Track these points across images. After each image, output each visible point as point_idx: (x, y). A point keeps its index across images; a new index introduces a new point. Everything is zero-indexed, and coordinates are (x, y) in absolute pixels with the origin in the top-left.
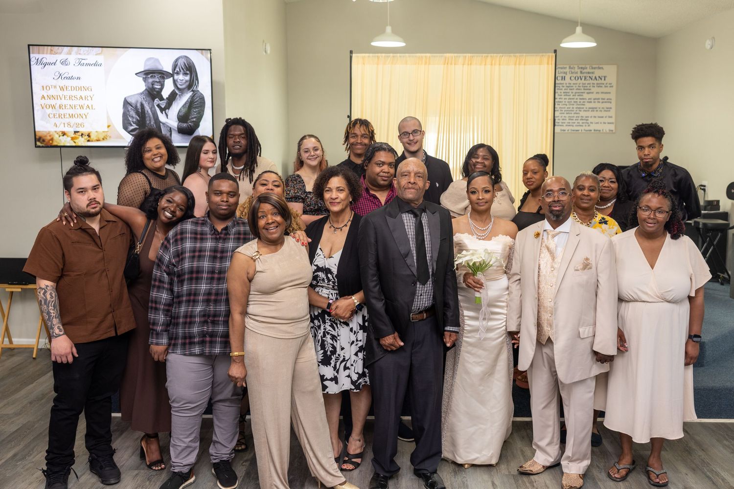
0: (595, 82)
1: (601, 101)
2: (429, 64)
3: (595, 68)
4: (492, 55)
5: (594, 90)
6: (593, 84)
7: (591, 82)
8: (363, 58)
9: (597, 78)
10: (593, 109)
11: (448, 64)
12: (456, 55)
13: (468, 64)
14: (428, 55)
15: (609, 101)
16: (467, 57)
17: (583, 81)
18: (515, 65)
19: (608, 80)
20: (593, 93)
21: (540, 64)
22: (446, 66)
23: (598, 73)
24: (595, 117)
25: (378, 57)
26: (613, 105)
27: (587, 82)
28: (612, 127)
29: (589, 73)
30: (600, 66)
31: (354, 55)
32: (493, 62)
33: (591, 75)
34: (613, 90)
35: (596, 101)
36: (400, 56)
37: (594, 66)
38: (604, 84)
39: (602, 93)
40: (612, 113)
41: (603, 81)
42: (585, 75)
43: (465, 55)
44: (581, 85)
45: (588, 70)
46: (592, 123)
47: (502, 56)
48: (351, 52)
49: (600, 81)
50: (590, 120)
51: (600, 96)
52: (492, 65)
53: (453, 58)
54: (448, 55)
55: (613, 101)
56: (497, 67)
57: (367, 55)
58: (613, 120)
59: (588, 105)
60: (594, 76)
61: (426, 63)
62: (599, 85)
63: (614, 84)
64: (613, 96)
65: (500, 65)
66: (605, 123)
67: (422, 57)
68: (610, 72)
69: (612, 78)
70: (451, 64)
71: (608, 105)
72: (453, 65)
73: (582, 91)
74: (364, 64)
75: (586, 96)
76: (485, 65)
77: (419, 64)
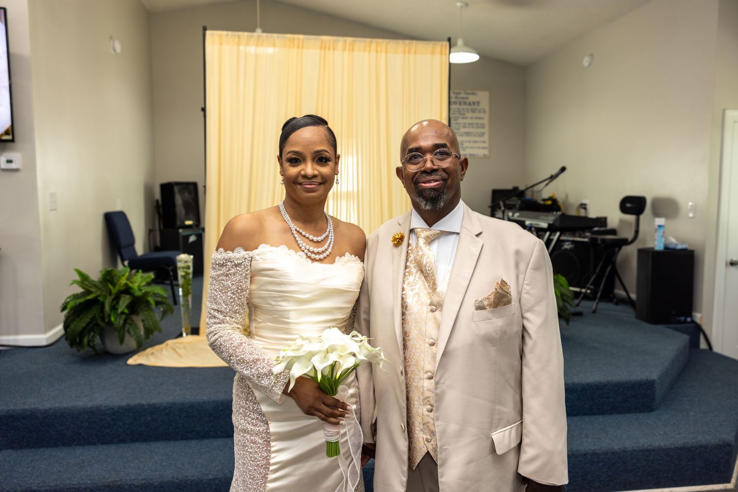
0: (469, 107)
1: (475, 126)
2: (303, 47)
3: (468, 94)
4: (378, 40)
5: (469, 115)
6: (468, 109)
7: (465, 107)
8: (220, 36)
9: (471, 103)
10: (468, 134)
11: (325, 49)
12: (334, 38)
13: (349, 50)
14: (301, 36)
15: (483, 126)
16: (348, 42)
17: (458, 106)
18: (404, 52)
19: (481, 106)
20: (466, 118)
21: (433, 53)
22: (323, 50)
23: (472, 98)
24: (470, 142)
25: (239, 37)
26: (486, 130)
27: (462, 107)
28: (486, 152)
29: (463, 98)
30: (474, 92)
31: (208, 33)
32: (379, 49)
33: (465, 100)
34: (486, 116)
35: (471, 126)
36: (267, 37)
37: (469, 91)
38: (476, 109)
39: (477, 118)
40: (486, 138)
41: (476, 107)
42: (460, 100)
43: (345, 38)
44: (456, 110)
45: (462, 95)
46: (467, 147)
47: (389, 42)
48: (205, 29)
49: (473, 107)
50: (466, 145)
51: (474, 121)
52: (377, 52)
53: (332, 42)
54: (325, 38)
55: (487, 127)
56: (383, 54)
57: (224, 33)
58: (486, 145)
59: (463, 130)
60: (467, 101)
61: (298, 47)
62: (473, 111)
63: (487, 109)
64: (486, 121)
65: (386, 52)
66: (479, 148)
67: (294, 39)
68: (483, 97)
69: (485, 104)
70: (329, 49)
71: (481, 130)
72: (332, 50)
73: (457, 115)
74: (221, 44)
75: (461, 121)
76: (369, 51)
77: (290, 47)
